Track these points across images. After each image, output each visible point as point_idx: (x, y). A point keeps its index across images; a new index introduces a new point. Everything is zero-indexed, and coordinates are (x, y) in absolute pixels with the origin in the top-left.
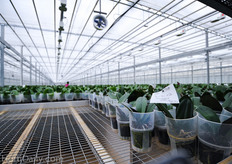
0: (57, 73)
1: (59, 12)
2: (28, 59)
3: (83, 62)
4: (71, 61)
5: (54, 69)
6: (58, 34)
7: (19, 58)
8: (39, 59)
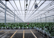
0: (25, 20)
1: (26, 6)
2: (19, 17)
3: (31, 17)
4: (28, 17)
5: (24, 19)
6: (25, 11)
7: (17, 17)
8: (21, 17)
